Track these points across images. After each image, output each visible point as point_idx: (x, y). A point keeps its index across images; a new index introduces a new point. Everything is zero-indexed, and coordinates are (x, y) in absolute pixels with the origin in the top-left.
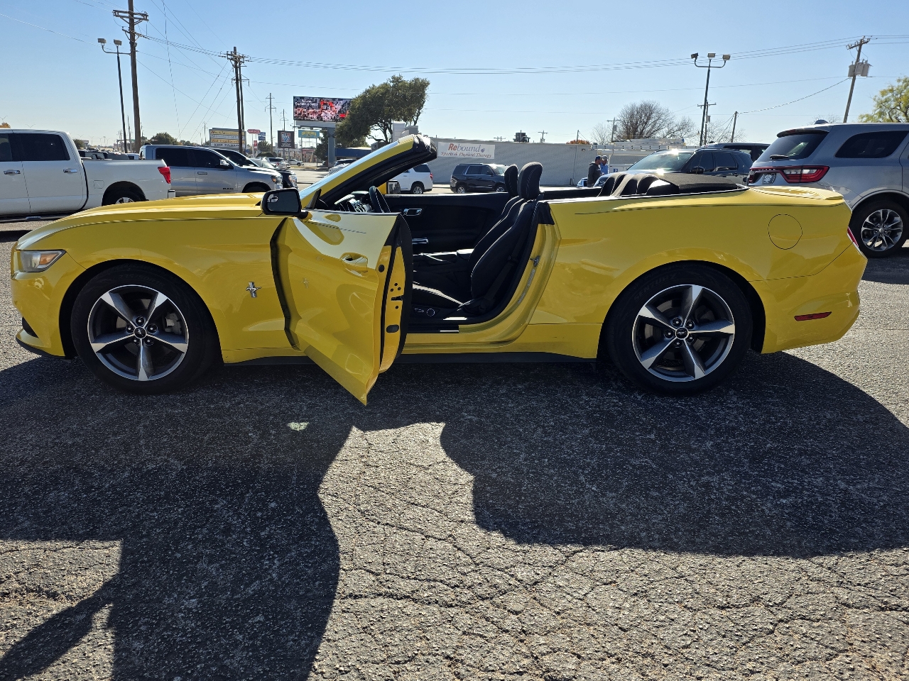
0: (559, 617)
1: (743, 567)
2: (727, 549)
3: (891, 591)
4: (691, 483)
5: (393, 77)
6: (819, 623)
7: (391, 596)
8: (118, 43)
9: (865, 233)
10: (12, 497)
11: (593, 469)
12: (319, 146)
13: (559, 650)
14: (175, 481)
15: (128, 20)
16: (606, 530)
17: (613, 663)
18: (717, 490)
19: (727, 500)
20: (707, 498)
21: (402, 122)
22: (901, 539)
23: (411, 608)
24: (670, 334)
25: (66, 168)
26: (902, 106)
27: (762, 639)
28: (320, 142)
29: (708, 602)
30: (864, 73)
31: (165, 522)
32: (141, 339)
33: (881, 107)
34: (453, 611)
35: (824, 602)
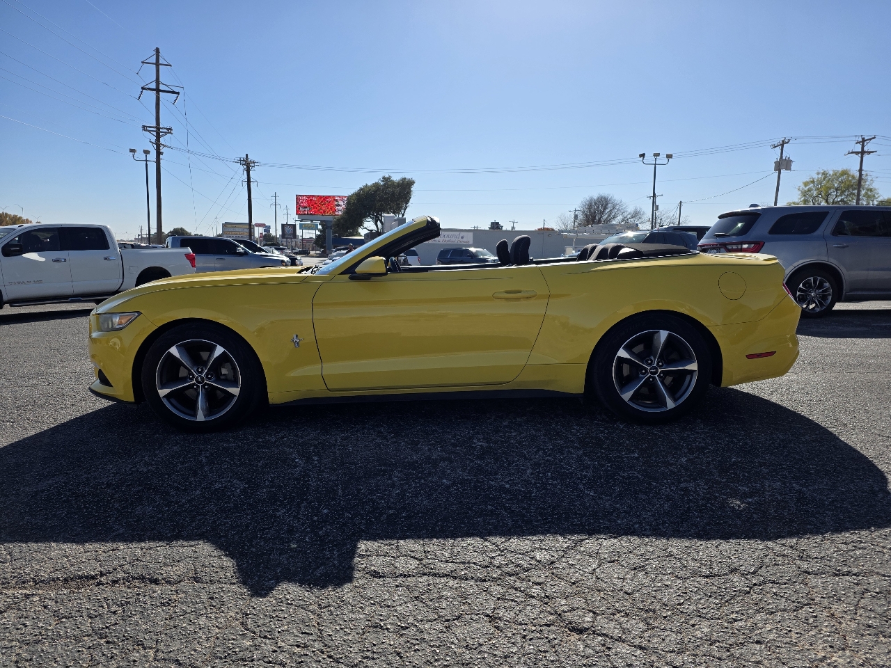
0: (574, 586)
1: (720, 547)
2: (706, 535)
3: (843, 562)
4: (672, 488)
5: (384, 178)
6: (787, 585)
7: (435, 575)
8: (147, 152)
9: (800, 297)
10: (105, 511)
11: (589, 479)
12: (318, 237)
13: (578, 608)
14: (239, 496)
15: (155, 133)
16: (605, 524)
17: (623, 617)
18: (694, 492)
19: (703, 499)
20: (686, 499)
21: (392, 215)
22: (848, 525)
23: (451, 583)
24: (644, 372)
25: (106, 256)
26: (823, 194)
27: (741, 598)
28: (318, 233)
29: (695, 573)
30: (788, 168)
31: (238, 526)
32: (200, 385)
33: (805, 196)
34: (487, 584)
35: (789, 570)
